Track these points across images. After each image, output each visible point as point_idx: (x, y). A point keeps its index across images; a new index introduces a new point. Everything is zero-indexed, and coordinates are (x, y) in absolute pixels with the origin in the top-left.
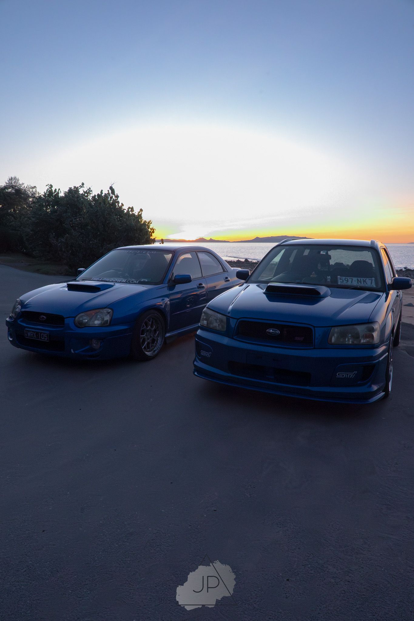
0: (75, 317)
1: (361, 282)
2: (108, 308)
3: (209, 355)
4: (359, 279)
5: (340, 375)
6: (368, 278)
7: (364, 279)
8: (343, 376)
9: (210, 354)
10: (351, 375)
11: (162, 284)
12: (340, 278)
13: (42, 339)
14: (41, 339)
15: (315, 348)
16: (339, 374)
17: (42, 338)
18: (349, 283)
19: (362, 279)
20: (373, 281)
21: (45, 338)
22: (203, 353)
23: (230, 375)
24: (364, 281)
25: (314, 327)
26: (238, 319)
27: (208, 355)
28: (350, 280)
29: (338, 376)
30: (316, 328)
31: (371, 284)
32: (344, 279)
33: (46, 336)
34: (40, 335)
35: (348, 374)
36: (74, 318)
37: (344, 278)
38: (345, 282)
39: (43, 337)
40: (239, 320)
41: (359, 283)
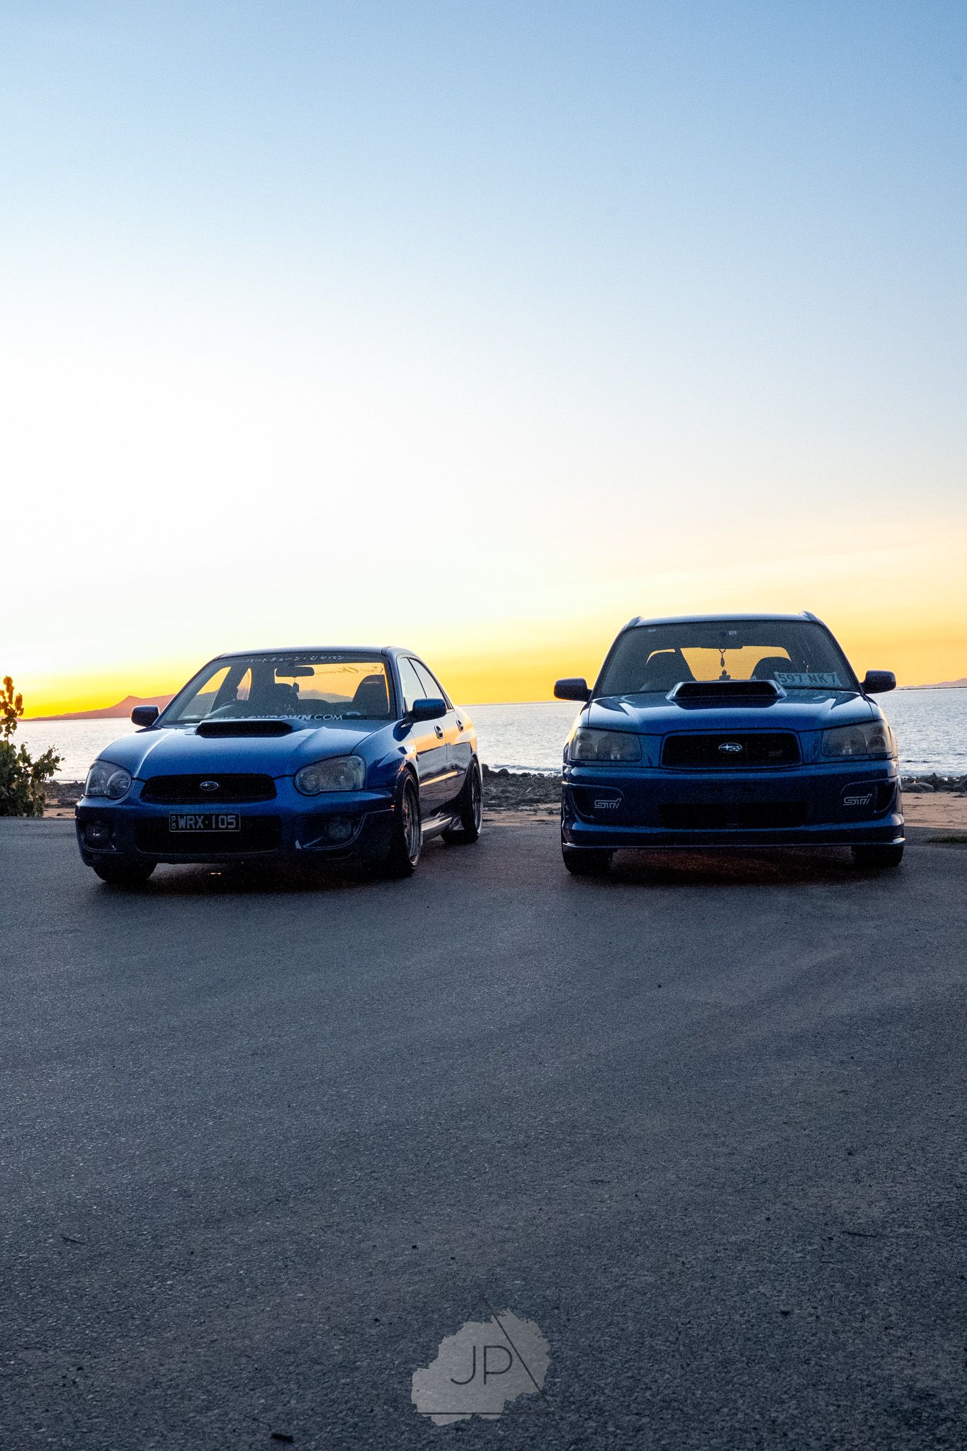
0: (294, 776)
1: (816, 680)
2: (354, 755)
3: (615, 804)
4: (811, 674)
5: (850, 801)
6: (826, 672)
7: (820, 676)
8: (853, 802)
9: (617, 803)
10: (865, 800)
11: (396, 719)
12: (779, 675)
13: (223, 829)
14: (217, 828)
15: (805, 764)
16: (847, 800)
17: (220, 826)
18: (797, 682)
19: (816, 675)
20: (836, 677)
21: (232, 824)
22: (600, 804)
23: (664, 830)
24: (821, 678)
25: (798, 732)
26: (663, 735)
27: (612, 805)
28: (797, 678)
29: (846, 803)
30: (801, 734)
31: (834, 681)
32: (786, 677)
33: (229, 821)
34: (214, 821)
35: (859, 799)
36: (293, 778)
37: (786, 674)
38: (789, 681)
39: (223, 824)
40: (666, 737)
41: (814, 682)
